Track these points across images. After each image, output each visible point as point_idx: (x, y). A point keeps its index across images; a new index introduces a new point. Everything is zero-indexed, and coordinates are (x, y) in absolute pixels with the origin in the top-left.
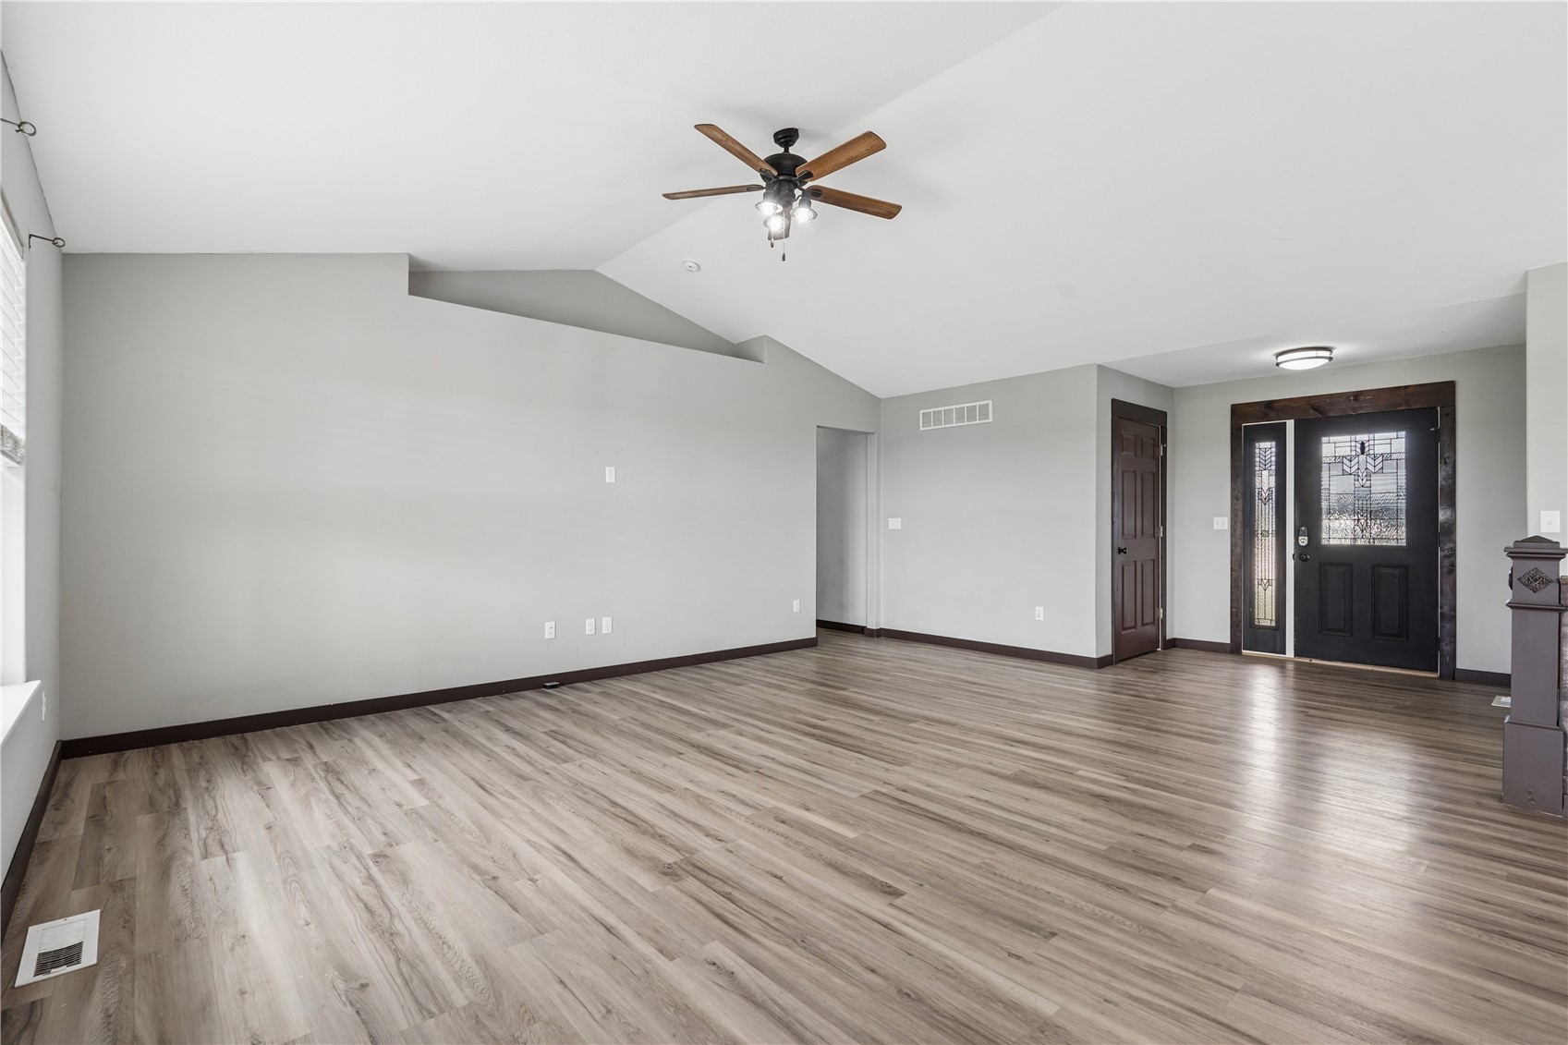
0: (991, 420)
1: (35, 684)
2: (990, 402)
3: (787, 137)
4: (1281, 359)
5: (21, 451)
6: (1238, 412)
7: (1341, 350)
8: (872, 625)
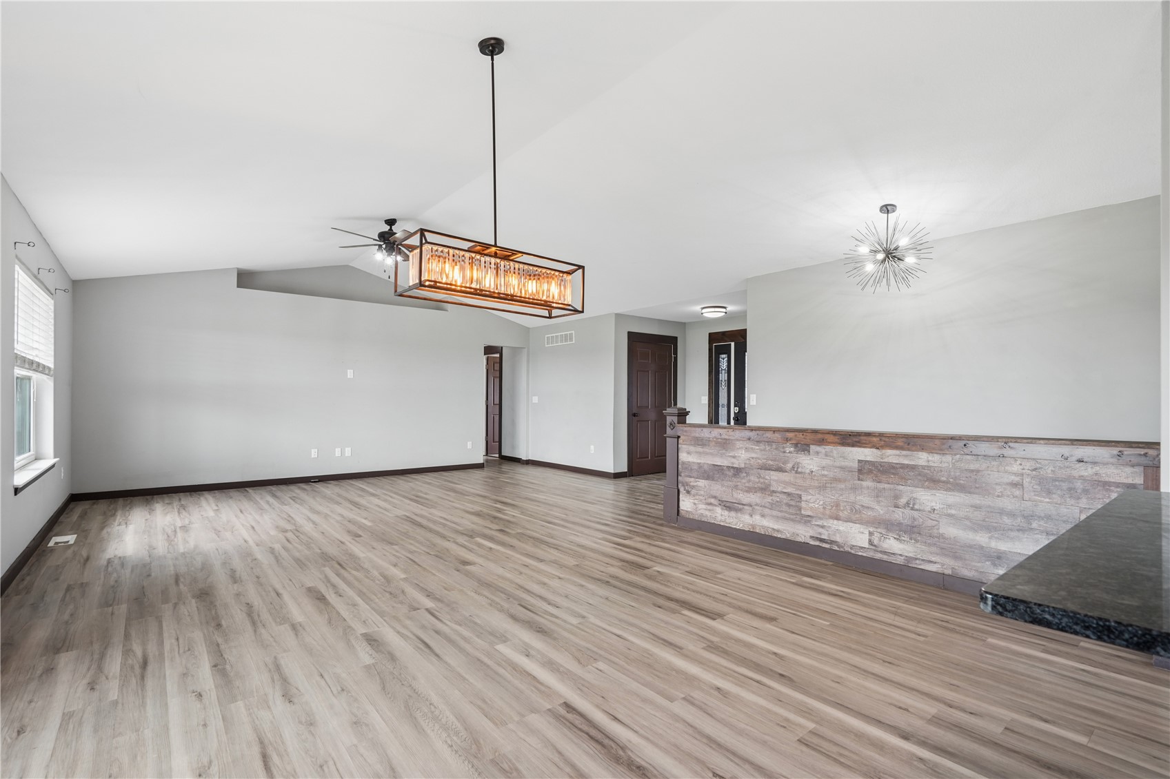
0: (574, 342)
1: (57, 459)
2: (573, 332)
3: (391, 222)
4: (704, 311)
5: (52, 372)
6: (713, 337)
7: (730, 308)
8: (524, 458)
